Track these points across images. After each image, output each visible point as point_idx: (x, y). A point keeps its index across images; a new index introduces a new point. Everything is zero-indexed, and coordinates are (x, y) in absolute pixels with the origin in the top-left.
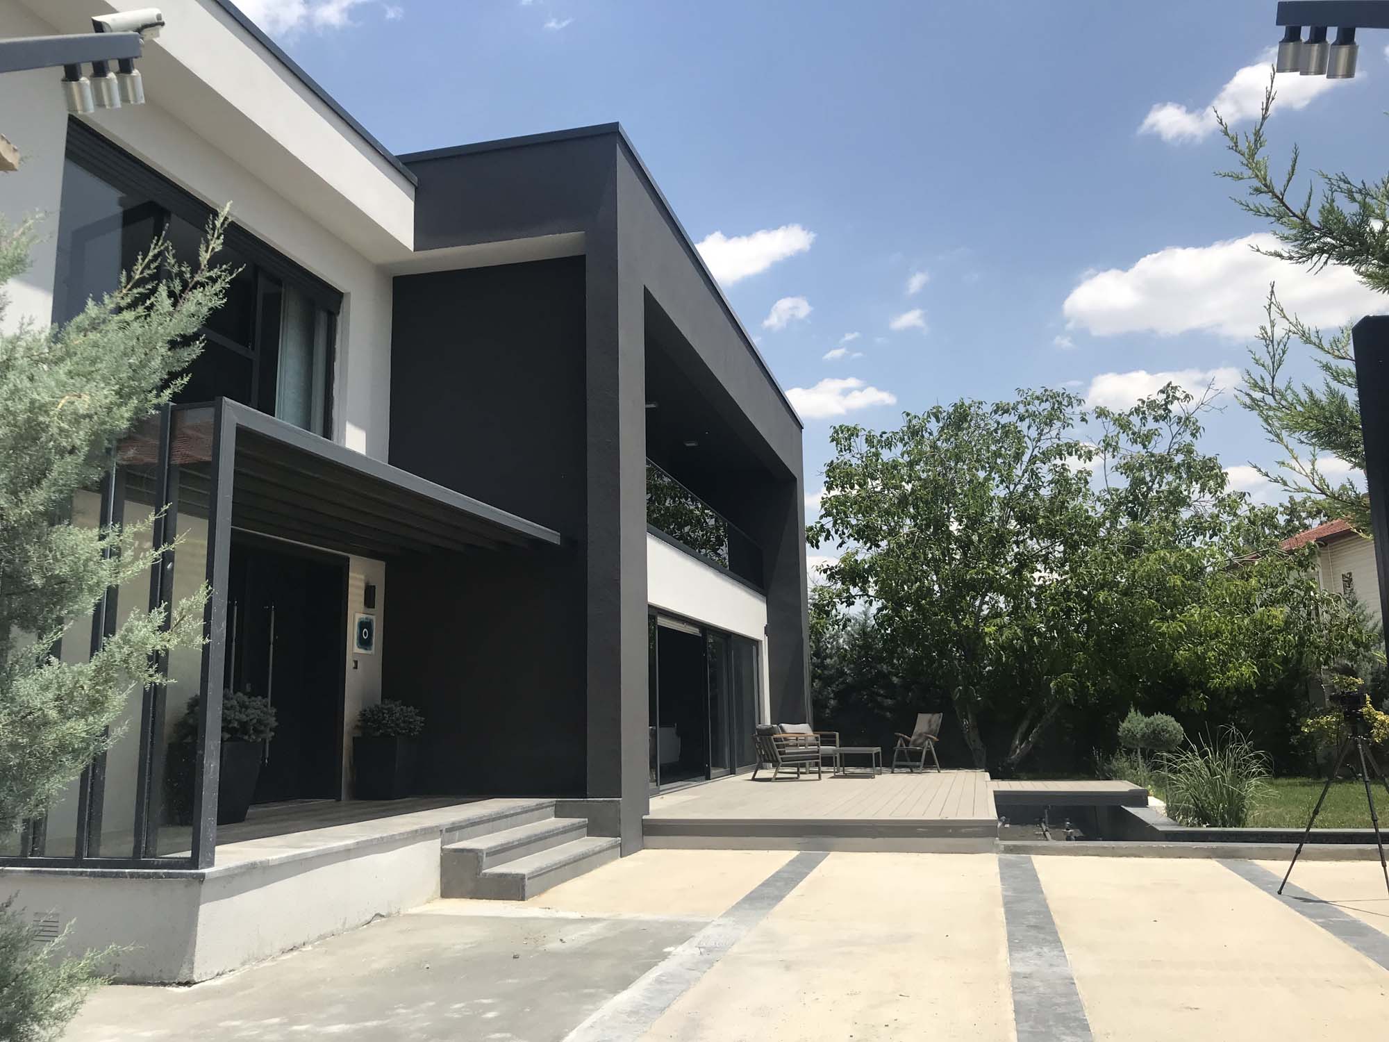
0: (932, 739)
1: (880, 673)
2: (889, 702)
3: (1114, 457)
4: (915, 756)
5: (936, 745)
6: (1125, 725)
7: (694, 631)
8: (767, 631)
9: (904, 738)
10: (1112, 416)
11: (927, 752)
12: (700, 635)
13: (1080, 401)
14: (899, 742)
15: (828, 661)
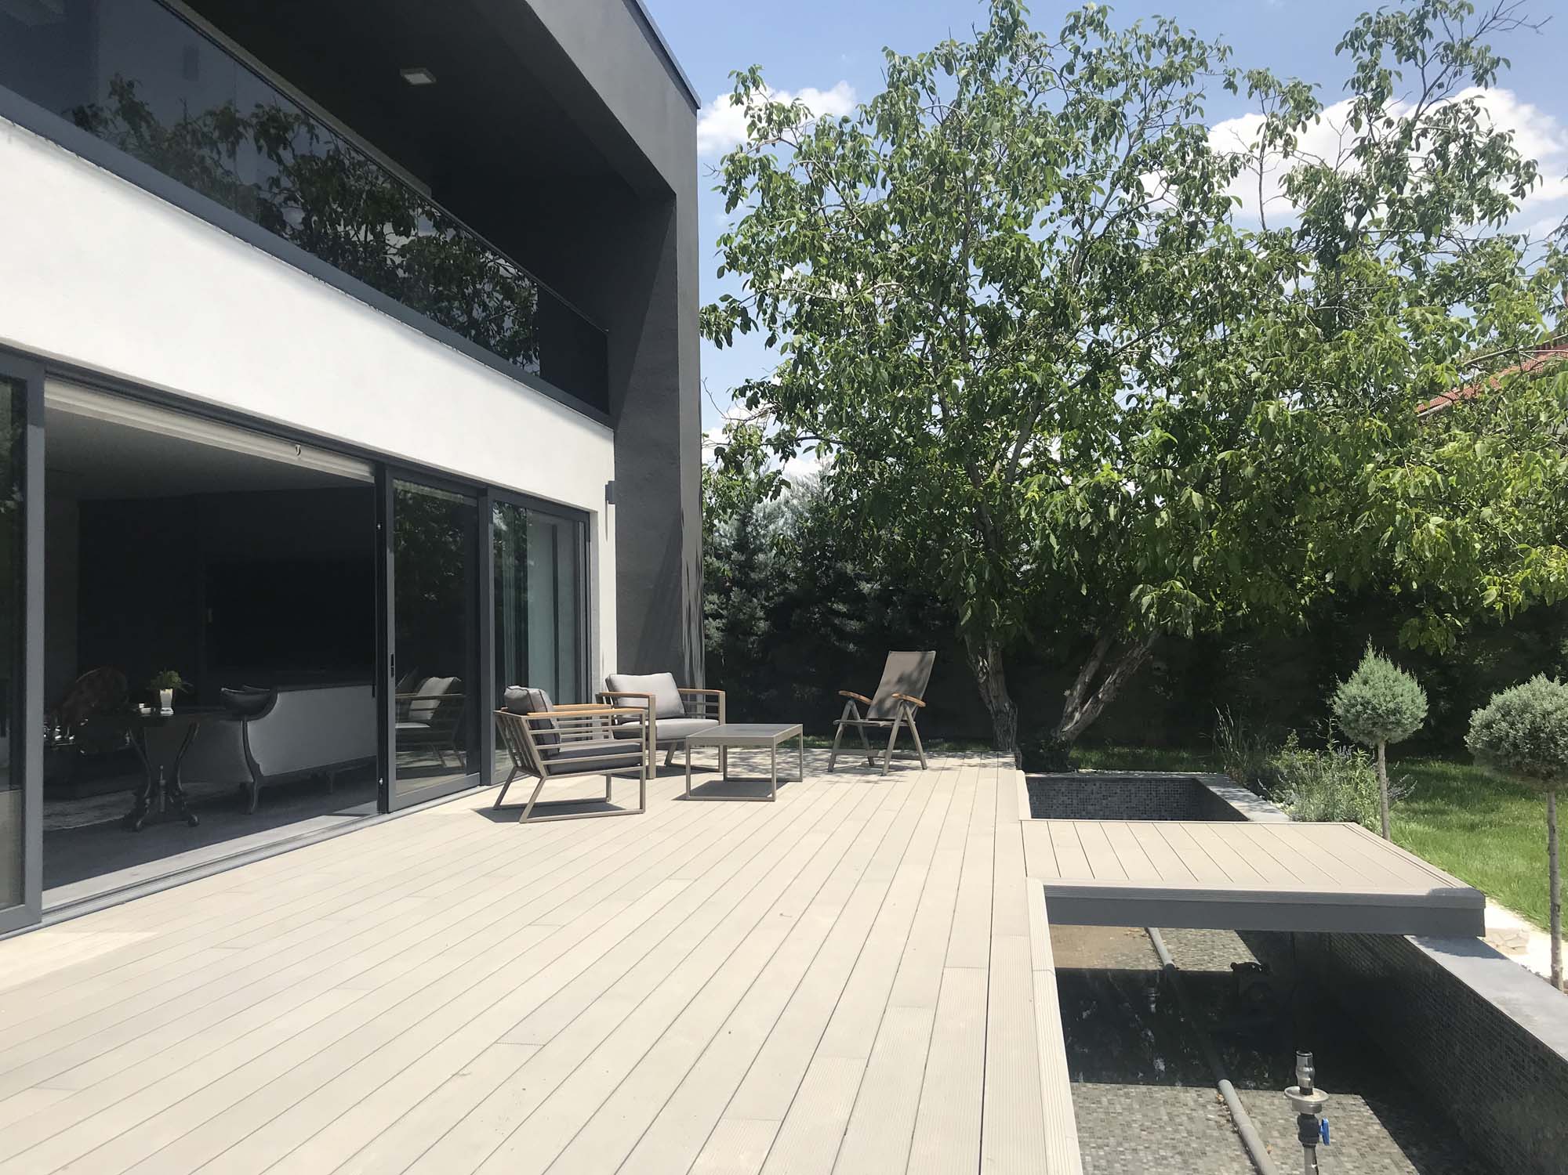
0: (912, 704)
1: (842, 576)
2: (854, 625)
3: (1286, 155)
4: (878, 737)
5: (920, 714)
6: (1351, 689)
7: (358, 471)
8: (612, 493)
9: (858, 703)
10: (1277, 87)
11: (900, 728)
12: (372, 480)
13: (1223, 53)
14: (847, 708)
15: (761, 557)
